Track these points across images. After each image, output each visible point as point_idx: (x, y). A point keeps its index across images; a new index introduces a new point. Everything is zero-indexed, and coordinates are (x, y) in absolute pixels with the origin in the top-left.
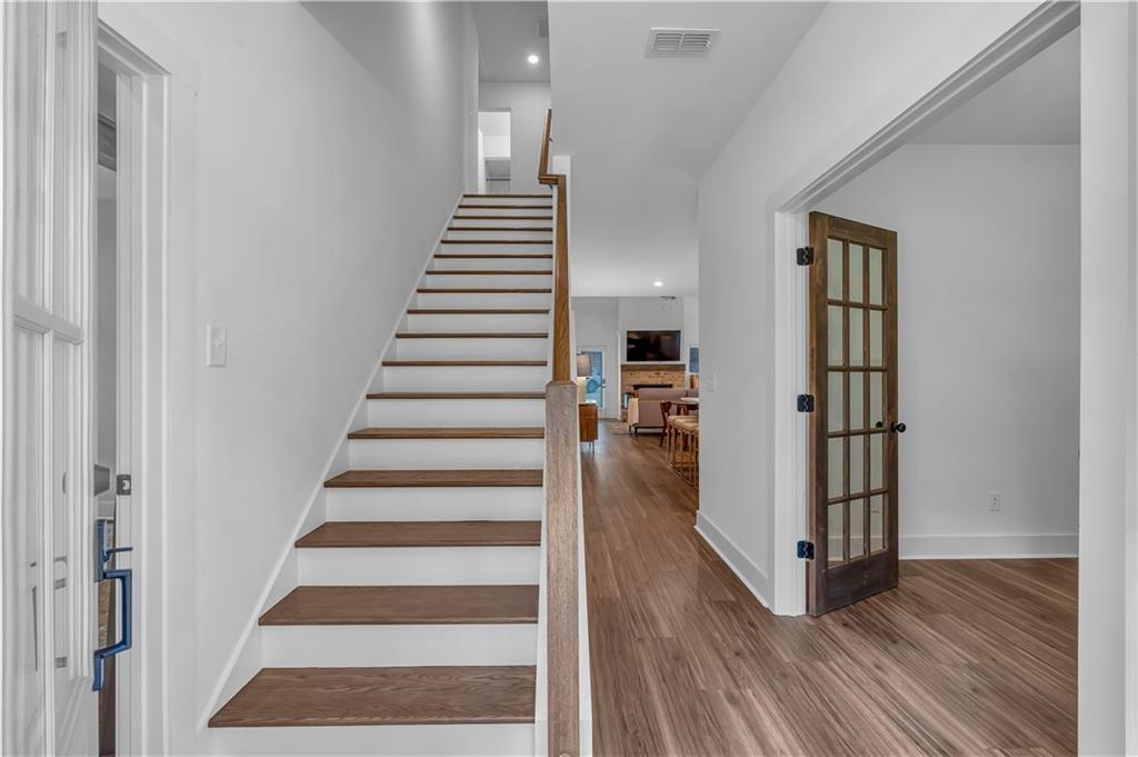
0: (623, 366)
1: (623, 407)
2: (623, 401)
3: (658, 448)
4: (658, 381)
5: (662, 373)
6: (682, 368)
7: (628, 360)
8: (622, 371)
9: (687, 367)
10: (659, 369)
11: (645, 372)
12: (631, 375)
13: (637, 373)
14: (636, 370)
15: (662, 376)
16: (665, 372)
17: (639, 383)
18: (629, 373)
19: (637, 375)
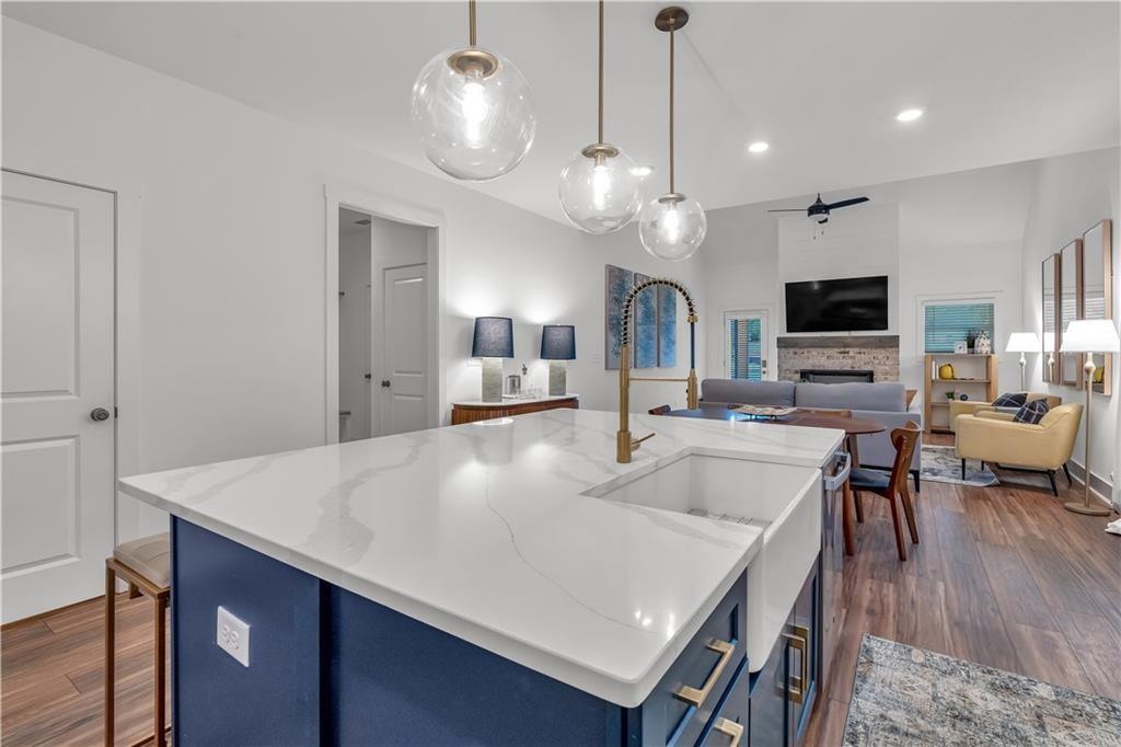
0: (779, 340)
4: (845, 364)
5: (852, 352)
6: (893, 342)
8: (779, 347)
10: (845, 344)
11: (820, 350)
12: (796, 353)
13: (805, 350)
14: (806, 347)
15: (853, 358)
16: (857, 350)
17: (809, 368)
18: (791, 350)
19: (806, 354)
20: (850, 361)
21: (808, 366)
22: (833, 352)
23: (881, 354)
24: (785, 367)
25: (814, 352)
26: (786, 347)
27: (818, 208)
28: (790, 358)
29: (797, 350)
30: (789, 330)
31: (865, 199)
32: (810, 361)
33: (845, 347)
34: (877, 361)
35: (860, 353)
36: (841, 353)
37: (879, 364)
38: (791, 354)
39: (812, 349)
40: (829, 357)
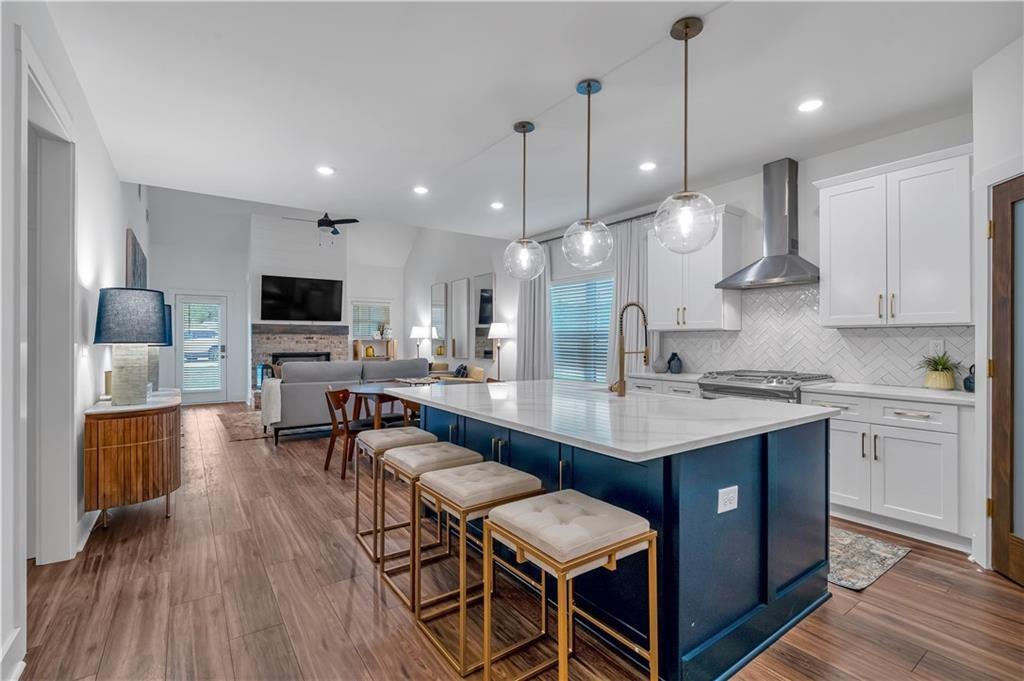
0: (254, 326)
1: (254, 386)
2: (254, 377)
3: (320, 474)
4: (310, 348)
5: (316, 337)
6: (344, 330)
7: (264, 317)
8: (253, 333)
9: (350, 330)
10: (311, 331)
11: (290, 336)
12: (268, 339)
13: (278, 336)
14: (277, 333)
15: (316, 342)
16: (319, 336)
17: (281, 351)
18: (265, 336)
19: (278, 339)
20: (314, 345)
21: (279, 349)
22: (301, 337)
23: (335, 339)
24: (258, 351)
25: (285, 337)
26: (260, 333)
27: (326, 222)
28: (263, 343)
29: (270, 336)
30: (263, 318)
31: (355, 221)
32: (282, 345)
33: (310, 333)
34: (332, 345)
35: (321, 339)
36: (307, 338)
37: (334, 347)
38: (264, 340)
39: (283, 336)
40: (297, 342)
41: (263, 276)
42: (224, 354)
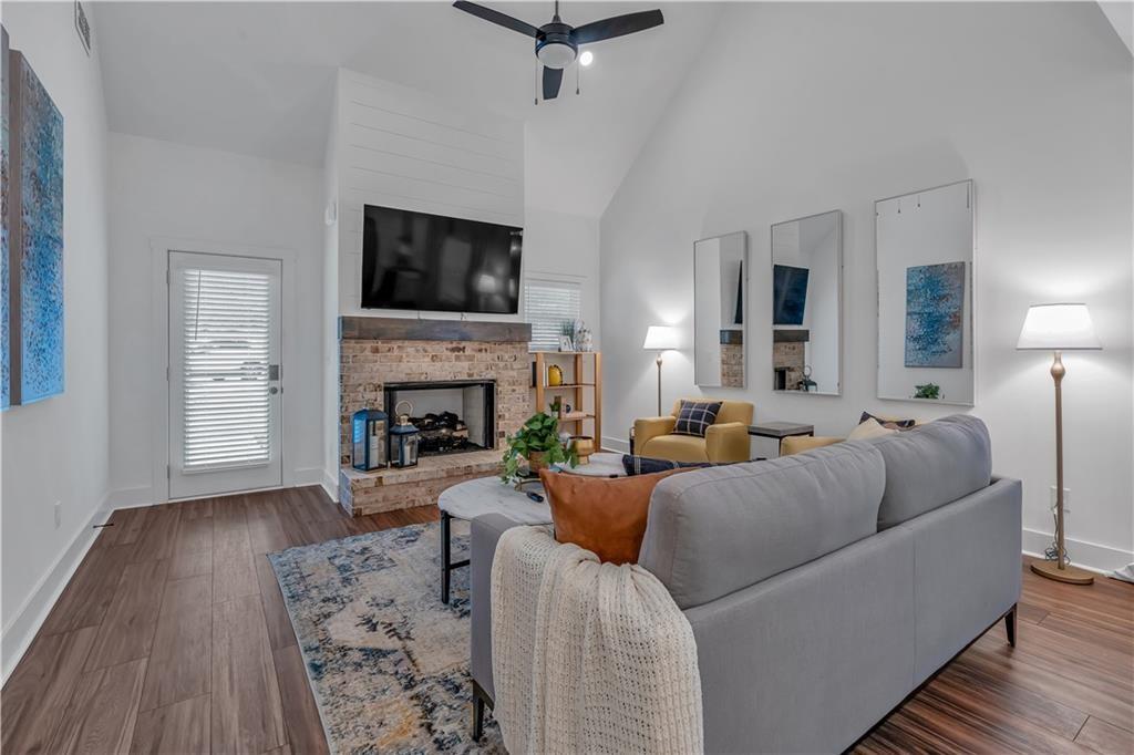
0: (346, 324)
4: (459, 371)
5: (469, 348)
6: (524, 332)
7: (367, 302)
8: (344, 338)
10: (459, 334)
11: (420, 345)
12: (376, 350)
13: (395, 345)
14: (395, 338)
15: (471, 358)
16: (476, 345)
17: (402, 378)
18: (369, 345)
19: (396, 352)
20: (466, 364)
21: (398, 374)
22: (441, 348)
23: (507, 352)
24: (353, 377)
25: (410, 348)
26: (360, 338)
28: (366, 361)
29: (380, 344)
30: (366, 304)
32: (403, 365)
33: (460, 339)
34: (501, 364)
35: (480, 350)
36: (453, 350)
37: (506, 368)
38: (368, 353)
39: (407, 343)
40: (434, 358)
41: (366, 206)
42: (276, 384)
